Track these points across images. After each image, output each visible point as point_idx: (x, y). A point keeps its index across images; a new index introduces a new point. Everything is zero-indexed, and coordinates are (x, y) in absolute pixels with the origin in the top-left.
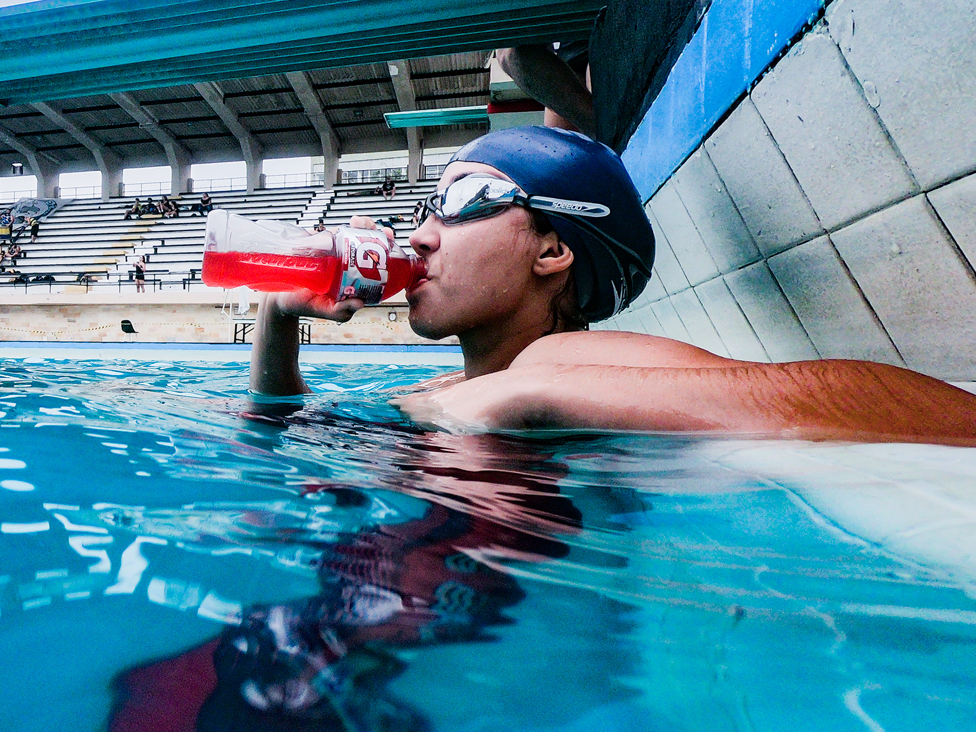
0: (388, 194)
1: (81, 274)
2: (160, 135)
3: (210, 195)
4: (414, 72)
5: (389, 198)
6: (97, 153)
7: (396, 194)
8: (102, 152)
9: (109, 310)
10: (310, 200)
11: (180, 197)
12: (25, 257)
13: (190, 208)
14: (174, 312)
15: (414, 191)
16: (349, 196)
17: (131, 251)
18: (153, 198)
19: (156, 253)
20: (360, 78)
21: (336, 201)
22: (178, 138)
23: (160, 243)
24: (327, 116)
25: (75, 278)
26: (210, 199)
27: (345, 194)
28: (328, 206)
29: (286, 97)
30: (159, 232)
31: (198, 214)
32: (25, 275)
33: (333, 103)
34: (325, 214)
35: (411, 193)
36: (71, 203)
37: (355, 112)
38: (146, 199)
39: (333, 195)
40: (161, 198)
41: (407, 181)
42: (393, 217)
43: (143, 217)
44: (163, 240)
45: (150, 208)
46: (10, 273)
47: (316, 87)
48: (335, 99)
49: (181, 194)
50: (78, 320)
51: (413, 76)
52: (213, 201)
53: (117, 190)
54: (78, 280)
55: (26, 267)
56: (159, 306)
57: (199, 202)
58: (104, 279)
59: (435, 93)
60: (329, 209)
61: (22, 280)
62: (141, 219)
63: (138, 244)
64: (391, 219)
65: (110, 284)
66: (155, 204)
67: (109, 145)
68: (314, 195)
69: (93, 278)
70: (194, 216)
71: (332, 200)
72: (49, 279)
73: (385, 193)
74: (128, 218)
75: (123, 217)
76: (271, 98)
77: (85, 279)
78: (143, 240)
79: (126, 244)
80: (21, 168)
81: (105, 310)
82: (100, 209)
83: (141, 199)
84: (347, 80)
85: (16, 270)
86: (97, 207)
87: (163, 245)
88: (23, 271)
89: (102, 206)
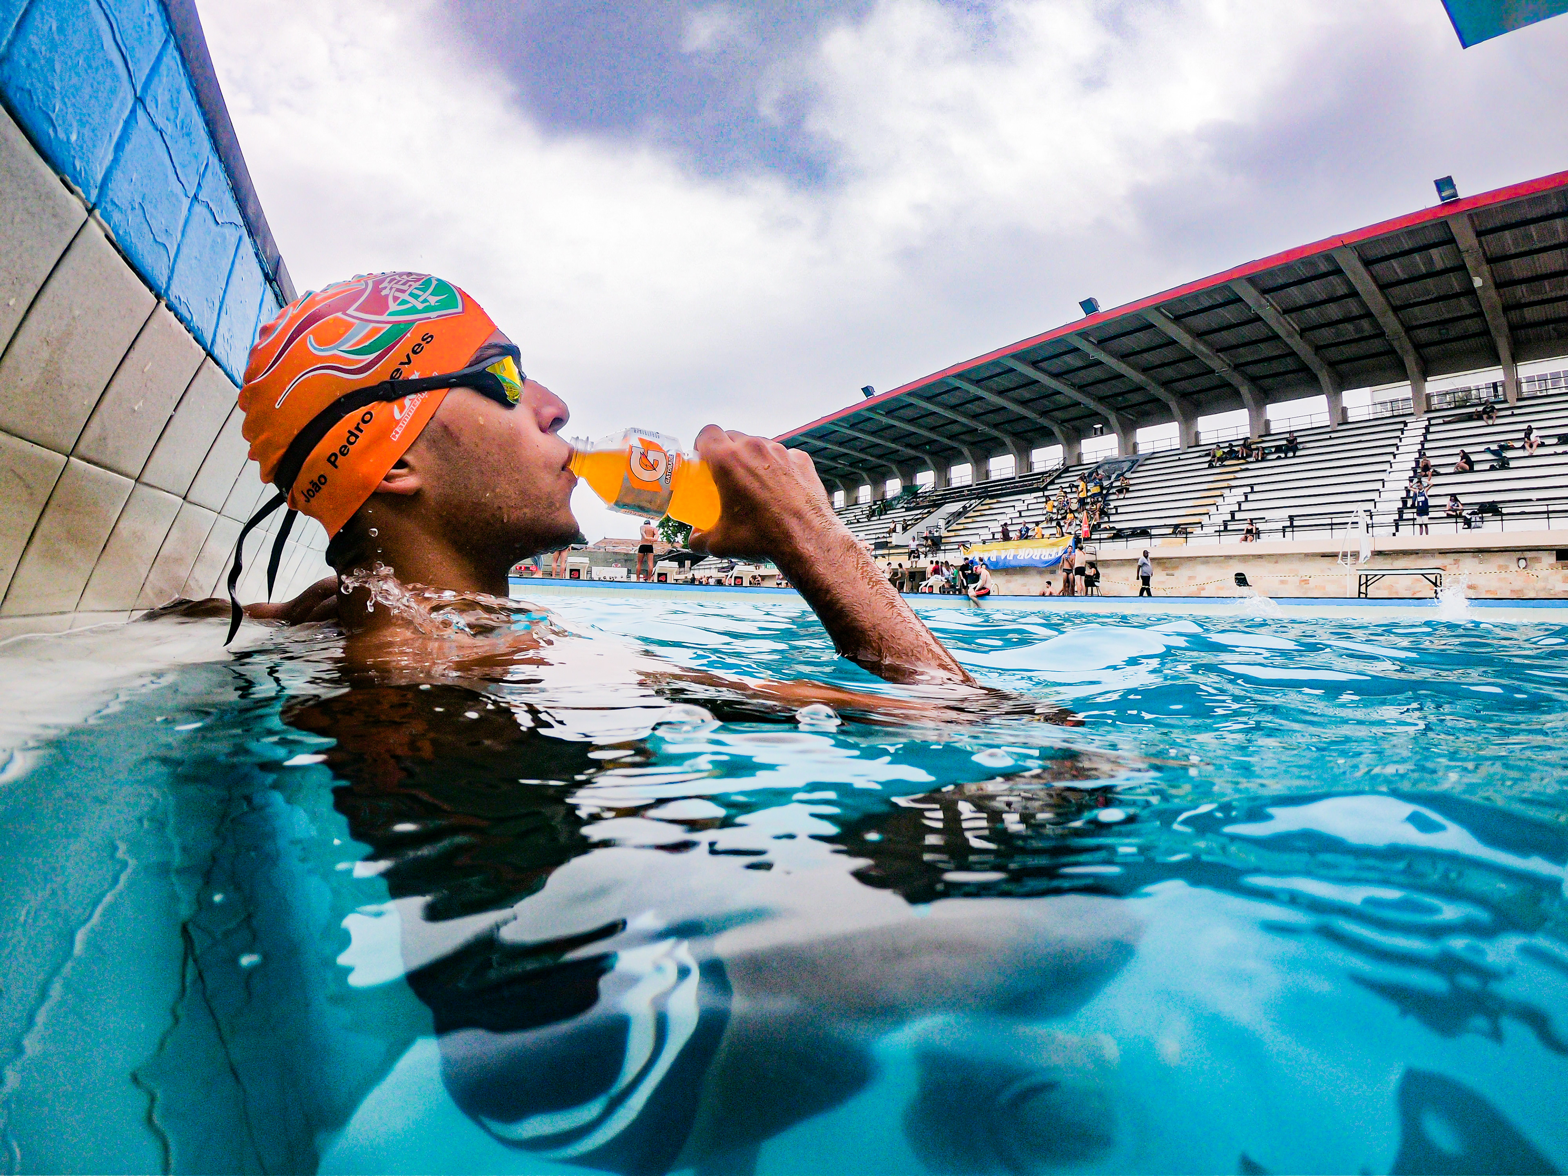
0: (1490, 418)
1: (1176, 526)
2: (1236, 379)
3: (1295, 434)
4: (1498, 281)
5: (1490, 422)
6: (1173, 405)
7: (1498, 417)
8: (1178, 404)
9: (1208, 562)
10: (1402, 431)
11: (1260, 440)
12: (1117, 513)
13: (1273, 450)
14: (1276, 562)
15: (1516, 412)
16: (1445, 423)
17: (1219, 501)
18: (1234, 443)
19: (1246, 500)
20: (1442, 294)
21: (1432, 429)
22: (1253, 380)
23: (1248, 489)
24: (1410, 338)
25: (1170, 531)
26: (1295, 438)
27: (1440, 421)
28: (1425, 435)
29: (1365, 324)
30: (1246, 478)
31: (1283, 455)
32: (1120, 530)
33: (1414, 323)
34: (1423, 445)
35: (1513, 415)
36: (1152, 456)
37: (1440, 330)
38: (1227, 444)
39: (1427, 423)
40: (1242, 442)
41: (1505, 401)
42: (1502, 443)
43: (1226, 463)
44: (1252, 486)
45: (1231, 454)
46: (1105, 529)
47: (1396, 309)
48: (1417, 319)
49: (1260, 436)
50: (1177, 573)
51: (1498, 286)
52: (1299, 440)
53: (1194, 440)
54: (1174, 533)
55: (1121, 522)
56: (1260, 556)
57: (1285, 442)
58: (1197, 531)
59: (1523, 301)
60: (1426, 440)
61: (1119, 535)
62: (1225, 466)
63: (1226, 492)
64: (1500, 446)
65: (1206, 536)
66: (1236, 449)
67: (1184, 396)
68: (1406, 424)
69: (1189, 530)
70: (1279, 458)
71: (1427, 428)
72: (1144, 533)
73: (1485, 416)
74: (1211, 466)
75: (1206, 465)
76: (1350, 327)
77: (1180, 530)
78: (1231, 488)
79: (1216, 493)
80: (1101, 428)
81: (1203, 563)
82: (1179, 459)
83: (1222, 445)
84: (1428, 298)
85: (1112, 525)
86: (1177, 458)
87: (1252, 492)
88: (1118, 526)
89: (1182, 457)
